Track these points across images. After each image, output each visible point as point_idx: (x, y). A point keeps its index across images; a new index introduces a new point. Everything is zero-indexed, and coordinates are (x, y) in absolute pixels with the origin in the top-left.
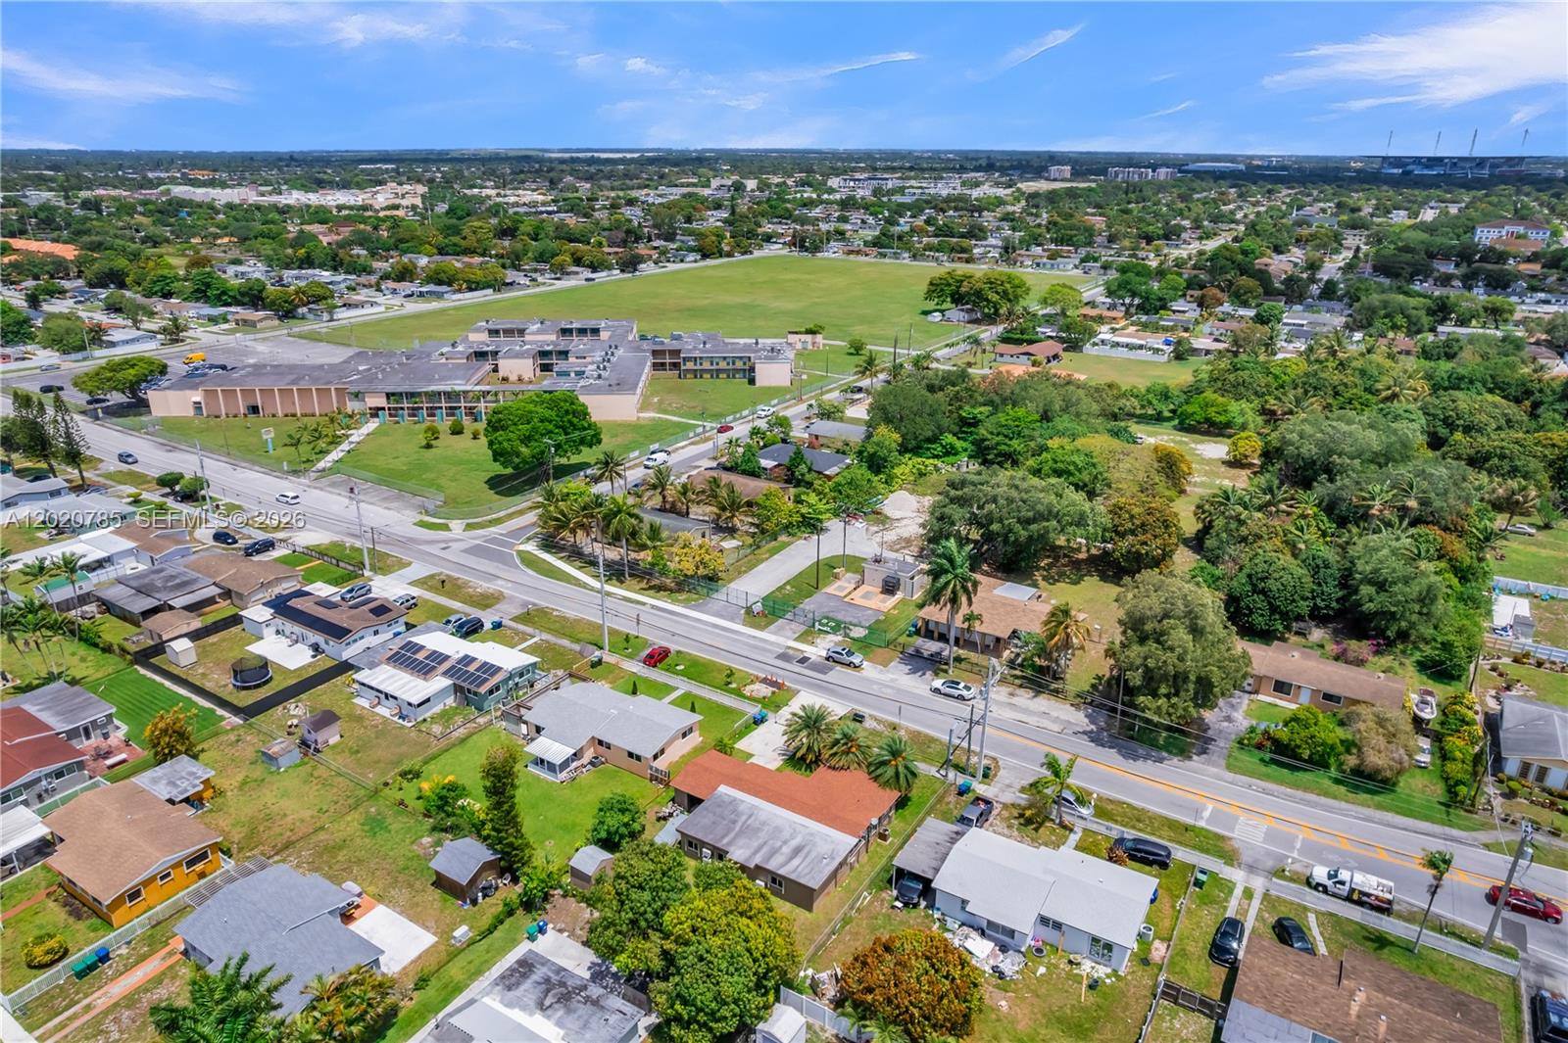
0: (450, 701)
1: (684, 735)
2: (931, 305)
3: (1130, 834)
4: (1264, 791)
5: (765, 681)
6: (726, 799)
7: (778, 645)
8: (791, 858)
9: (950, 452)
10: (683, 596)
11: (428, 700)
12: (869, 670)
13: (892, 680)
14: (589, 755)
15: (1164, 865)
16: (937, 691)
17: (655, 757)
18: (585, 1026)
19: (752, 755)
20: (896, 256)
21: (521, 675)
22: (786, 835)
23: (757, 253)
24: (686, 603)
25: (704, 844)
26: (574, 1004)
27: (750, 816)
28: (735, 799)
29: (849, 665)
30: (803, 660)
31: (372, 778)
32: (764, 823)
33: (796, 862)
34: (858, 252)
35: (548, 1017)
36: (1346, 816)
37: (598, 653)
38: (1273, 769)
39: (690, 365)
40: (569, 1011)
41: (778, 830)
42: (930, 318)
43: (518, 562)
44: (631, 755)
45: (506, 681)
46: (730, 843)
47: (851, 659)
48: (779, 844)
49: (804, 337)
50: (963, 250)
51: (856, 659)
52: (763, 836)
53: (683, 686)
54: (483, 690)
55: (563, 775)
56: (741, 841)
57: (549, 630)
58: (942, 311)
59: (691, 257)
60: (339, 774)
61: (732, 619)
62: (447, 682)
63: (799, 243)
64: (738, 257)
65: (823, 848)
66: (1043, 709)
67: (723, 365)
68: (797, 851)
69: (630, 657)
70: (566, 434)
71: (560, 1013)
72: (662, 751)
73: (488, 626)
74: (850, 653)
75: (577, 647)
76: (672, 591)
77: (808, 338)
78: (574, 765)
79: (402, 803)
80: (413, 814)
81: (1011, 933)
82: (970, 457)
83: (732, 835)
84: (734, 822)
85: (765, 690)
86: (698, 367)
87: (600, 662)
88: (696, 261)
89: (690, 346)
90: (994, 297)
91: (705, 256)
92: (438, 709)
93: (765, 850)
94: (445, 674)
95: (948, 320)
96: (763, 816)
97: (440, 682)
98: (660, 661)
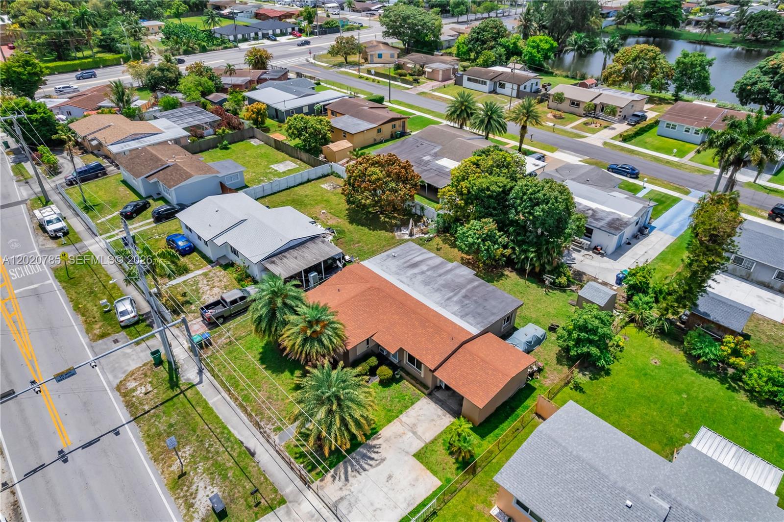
6: (471, 320)
8: (421, 261)
22: (420, 278)
27: (449, 299)
28: (462, 317)
41: (426, 283)
46: (471, 281)
48: (429, 273)
52: (441, 281)
56: (461, 280)
65: (393, 264)
68: (415, 265)
83: (469, 287)
84: (465, 297)
93: (441, 271)
96: (437, 296)
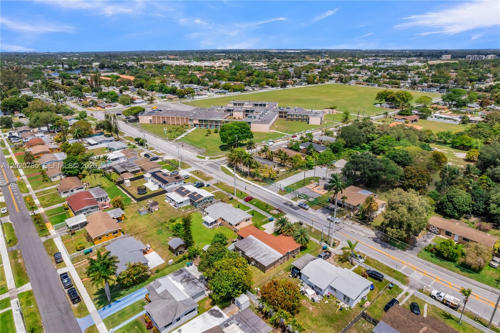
0: (189, 204)
1: (246, 221)
2: (377, 101)
3: (372, 269)
4: (428, 265)
5: (278, 210)
6: (250, 239)
7: (285, 200)
9: (363, 148)
10: (263, 183)
11: (182, 202)
12: (310, 211)
13: (316, 214)
14: (219, 222)
15: (380, 280)
16: (329, 219)
17: (236, 225)
18: (190, 288)
19: (265, 229)
20: (373, 85)
21: (209, 199)
22: (263, 251)
23: (326, 83)
24: (263, 186)
25: (240, 250)
26: (190, 283)
27: (255, 244)
28: (253, 239)
29: (304, 208)
30: (291, 206)
31: (163, 220)
32: (258, 247)
33: (263, 258)
34: (360, 84)
35: (182, 284)
36: (456, 278)
37: (232, 196)
38: (434, 259)
39: (290, 117)
40: (188, 284)
41: (261, 249)
42: (376, 106)
43: (220, 169)
44: (230, 224)
45: (204, 200)
46: (247, 250)
47: (305, 207)
48: (260, 253)
49: (329, 110)
50: (397, 84)
51: (307, 207)
52: (257, 250)
53: (253, 208)
54: (196, 201)
55: (211, 227)
56: (250, 251)
57: (222, 189)
58: (380, 104)
59: (304, 84)
60: (155, 218)
61: (275, 192)
62: (188, 198)
63: (341, 80)
64: (320, 84)
65: (272, 256)
66: (361, 229)
67: (300, 117)
68: (264, 256)
69: (241, 198)
70: (242, 134)
71: (186, 284)
72: (239, 224)
73: (205, 185)
74: (305, 205)
75: (227, 194)
76: (260, 181)
77: (331, 110)
78: (215, 224)
79: (168, 228)
80: (170, 231)
81: (321, 290)
82: (370, 151)
84: (250, 245)
85: (276, 212)
86: (292, 117)
87: (232, 198)
88: (305, 85)
89: (291, 111)
90: (398, 99)
91: (309, 84)
92: (185, 205)
93: (256, 254)
94: (188, 196)
95: (383, 107)
96: (258, 245)
97: (186, 198)
98: (249, 200)
